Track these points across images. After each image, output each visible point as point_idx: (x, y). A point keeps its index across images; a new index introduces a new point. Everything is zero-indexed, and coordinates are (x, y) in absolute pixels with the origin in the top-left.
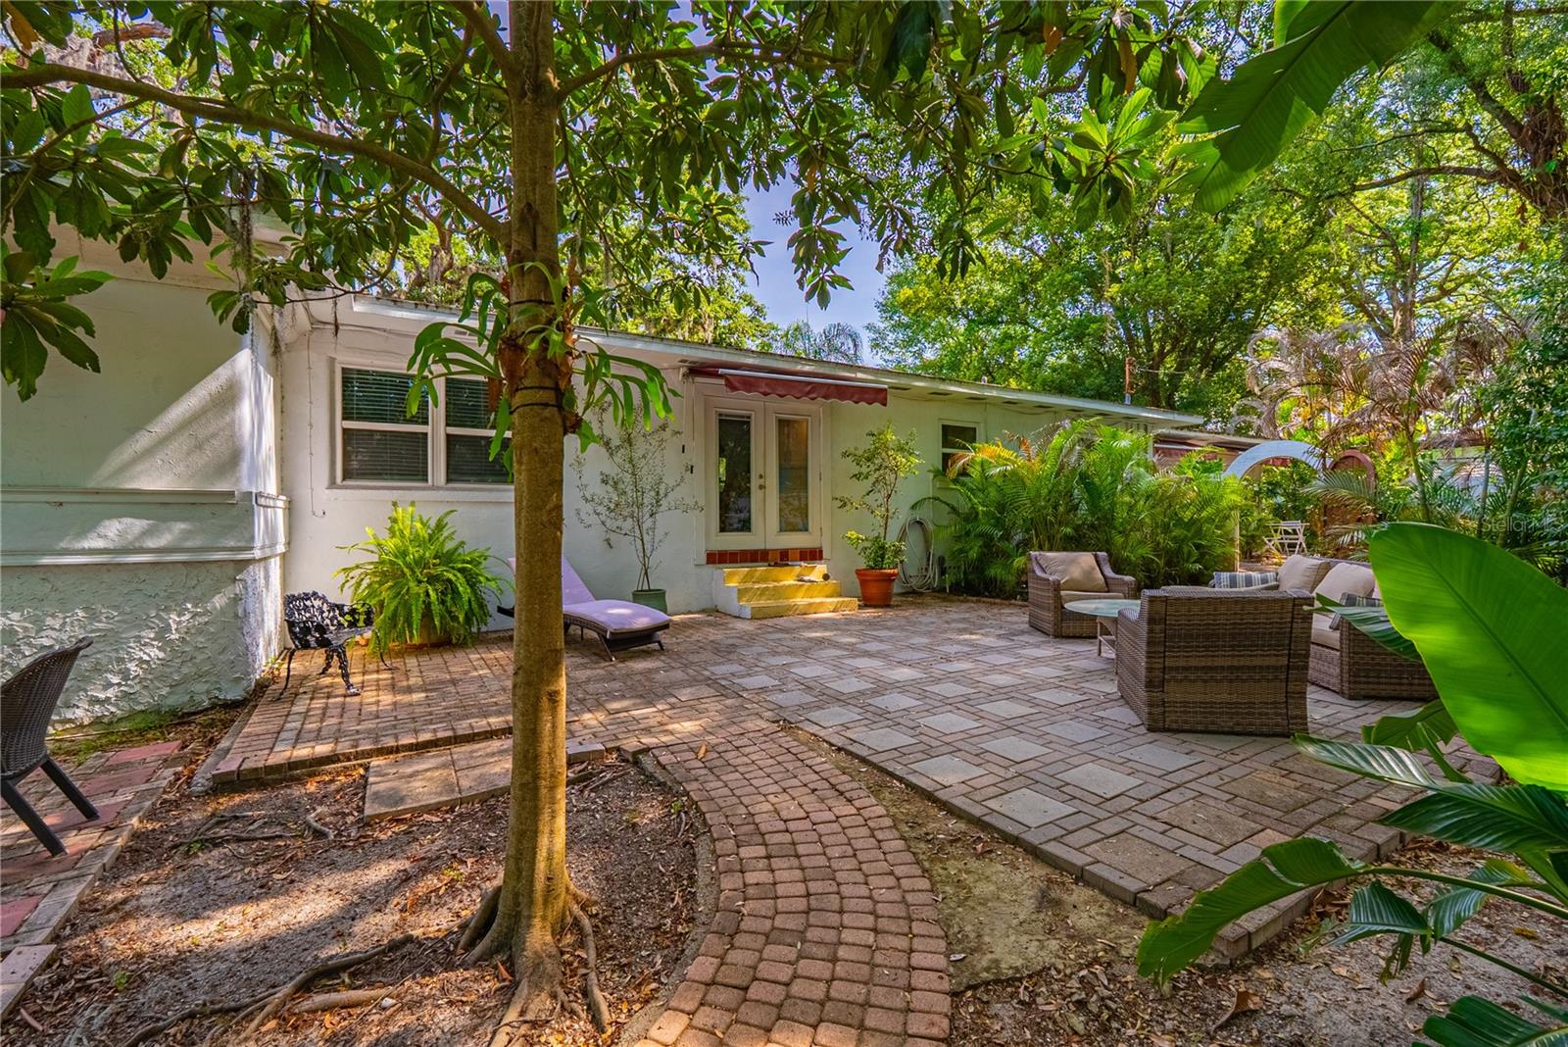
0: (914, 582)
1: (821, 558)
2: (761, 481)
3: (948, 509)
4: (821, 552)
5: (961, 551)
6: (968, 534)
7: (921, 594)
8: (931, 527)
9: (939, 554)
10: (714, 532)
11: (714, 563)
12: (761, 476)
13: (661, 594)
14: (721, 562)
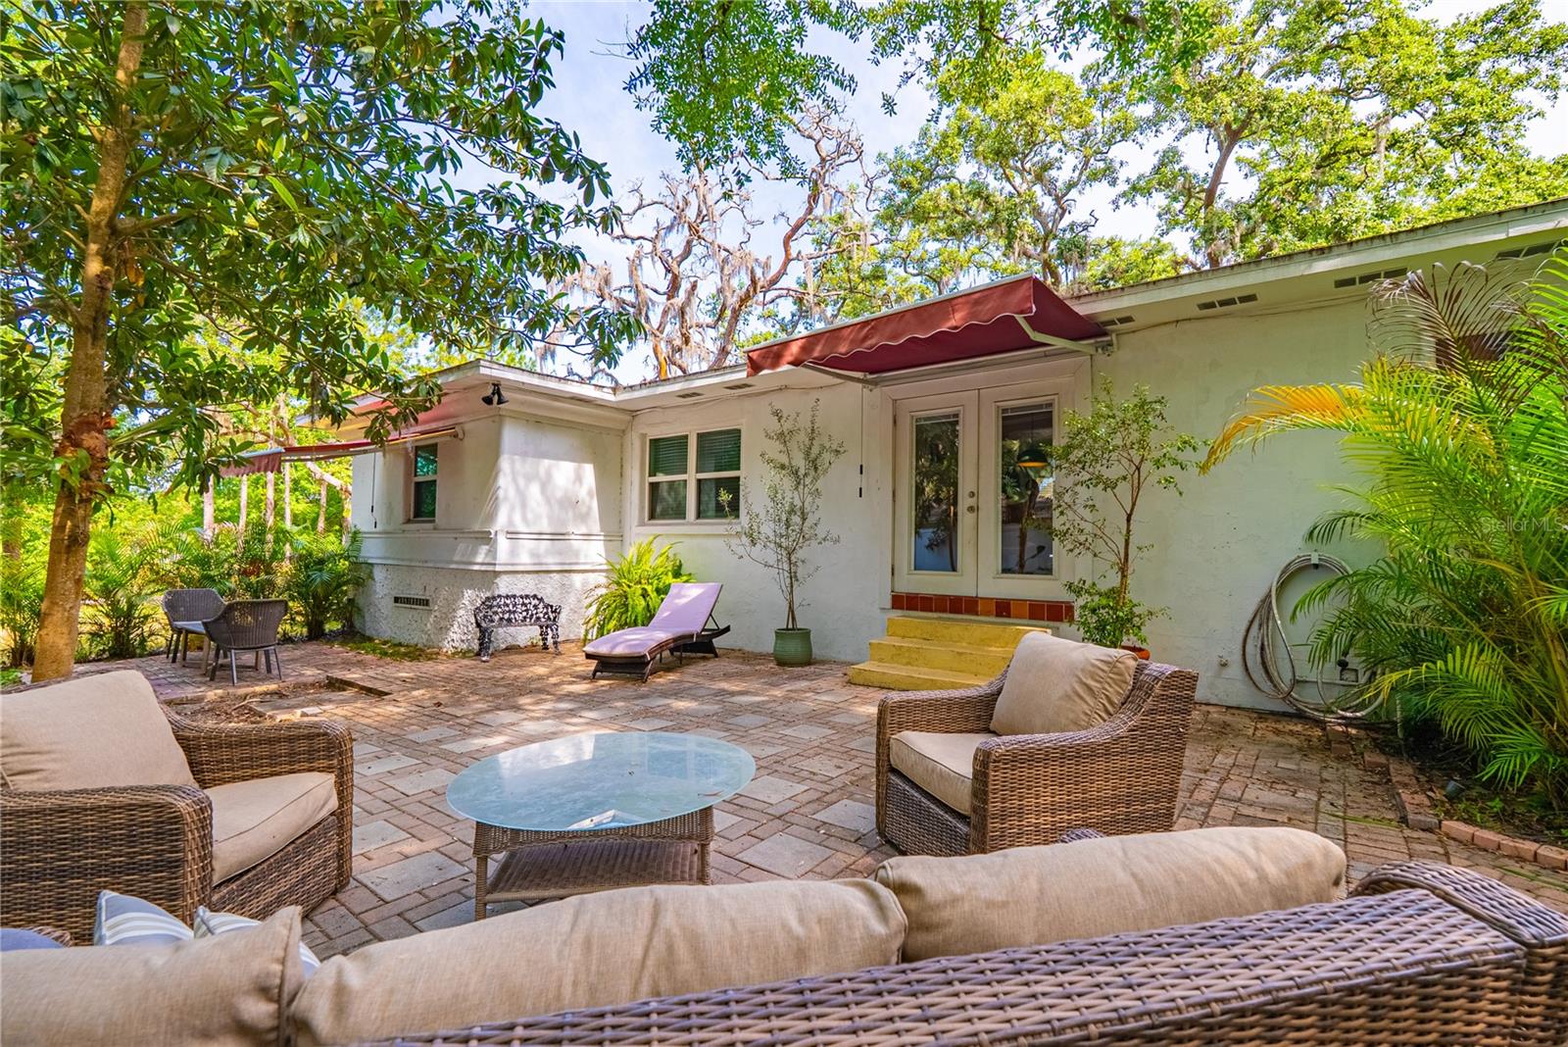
2: (972, 501)
4: (1070, 609)
10: (905, 570)
11: (902, 608)
12: (972, 494)
13: (805, 634)
14: (909, 608)
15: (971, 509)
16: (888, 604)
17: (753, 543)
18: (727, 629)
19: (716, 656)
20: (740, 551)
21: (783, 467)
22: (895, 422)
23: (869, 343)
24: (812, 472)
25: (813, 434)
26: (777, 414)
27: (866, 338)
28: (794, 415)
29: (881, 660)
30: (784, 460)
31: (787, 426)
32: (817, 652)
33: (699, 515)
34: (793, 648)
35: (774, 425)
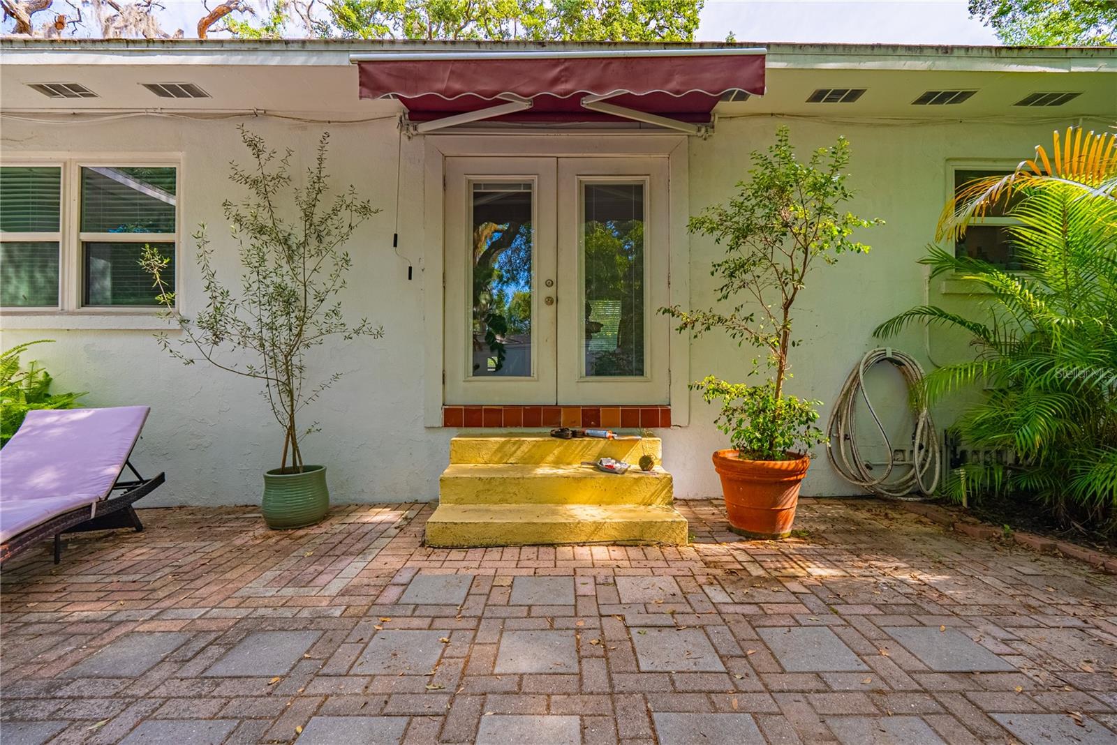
0: (877, 479)
1: (667, 424)
2: (550, 291)
3: (971, 335)
4: (667, 412)
5: (999, 424)
6: (1019, 385)
7: (894, 504)
8: (922, 370)
9: (942, 424)
10: (461, 376)
11: (458, 425)
12: (549, 283)
13: (317, 473)
14: (469, 424)
15: (549, 301)
16: (438, 419)
17: (218, 337)
18: (161, 479)
19: (140, 529)
20: (190, 351)
21: (261, 230)
22: (445, 185)
23: (562, 87)
24: (313, 241)
25: (318, 186)
26: (255, 146)
27: (556, 81)
28: (281, 154)
29: (459, 501)
30: (265, 218)
31: (272, 169)
32: (336, 496)
33: (87, 298)
34: (295, 500)
35: (249, 165)
